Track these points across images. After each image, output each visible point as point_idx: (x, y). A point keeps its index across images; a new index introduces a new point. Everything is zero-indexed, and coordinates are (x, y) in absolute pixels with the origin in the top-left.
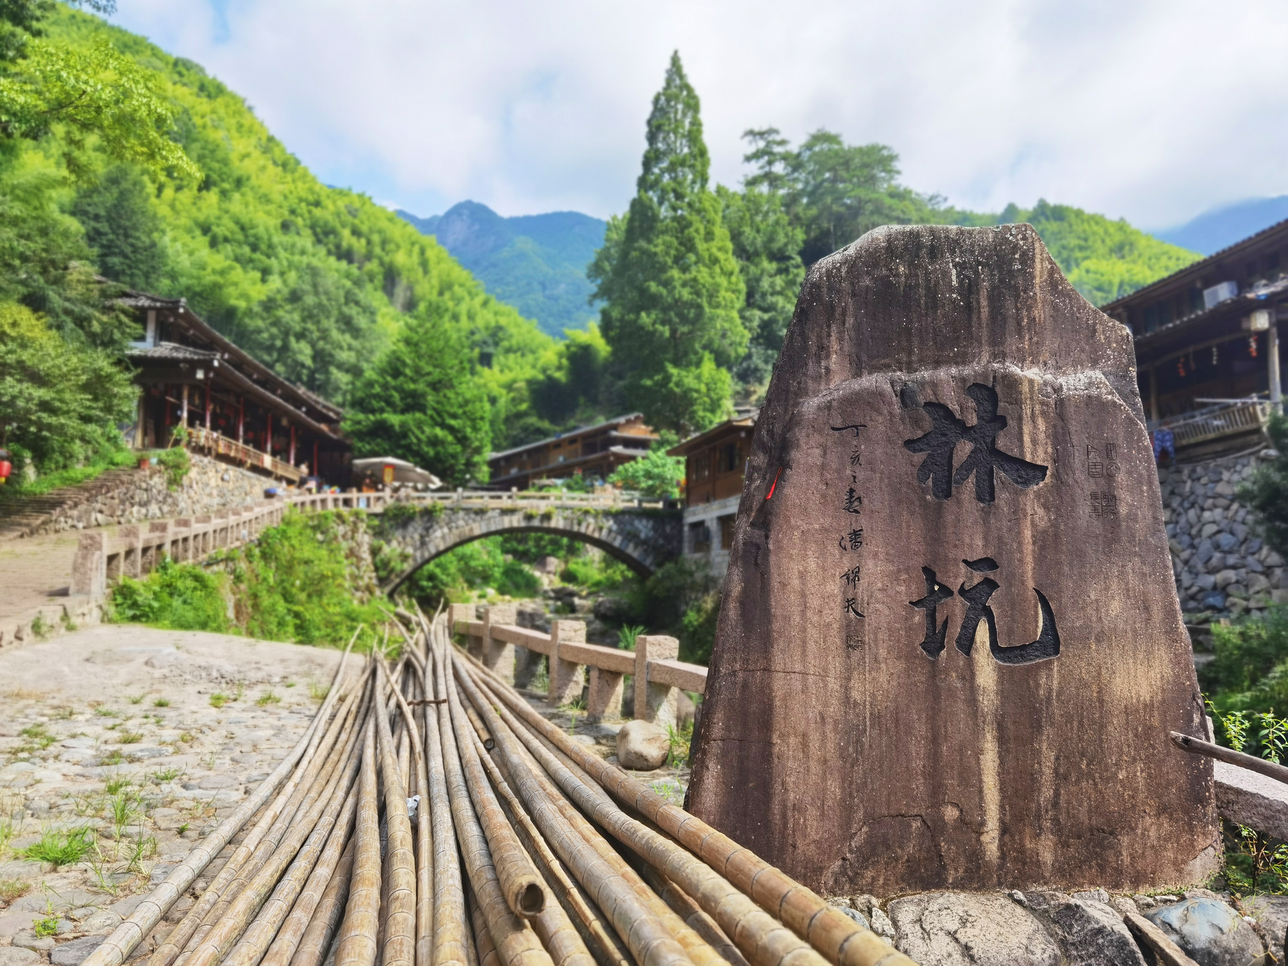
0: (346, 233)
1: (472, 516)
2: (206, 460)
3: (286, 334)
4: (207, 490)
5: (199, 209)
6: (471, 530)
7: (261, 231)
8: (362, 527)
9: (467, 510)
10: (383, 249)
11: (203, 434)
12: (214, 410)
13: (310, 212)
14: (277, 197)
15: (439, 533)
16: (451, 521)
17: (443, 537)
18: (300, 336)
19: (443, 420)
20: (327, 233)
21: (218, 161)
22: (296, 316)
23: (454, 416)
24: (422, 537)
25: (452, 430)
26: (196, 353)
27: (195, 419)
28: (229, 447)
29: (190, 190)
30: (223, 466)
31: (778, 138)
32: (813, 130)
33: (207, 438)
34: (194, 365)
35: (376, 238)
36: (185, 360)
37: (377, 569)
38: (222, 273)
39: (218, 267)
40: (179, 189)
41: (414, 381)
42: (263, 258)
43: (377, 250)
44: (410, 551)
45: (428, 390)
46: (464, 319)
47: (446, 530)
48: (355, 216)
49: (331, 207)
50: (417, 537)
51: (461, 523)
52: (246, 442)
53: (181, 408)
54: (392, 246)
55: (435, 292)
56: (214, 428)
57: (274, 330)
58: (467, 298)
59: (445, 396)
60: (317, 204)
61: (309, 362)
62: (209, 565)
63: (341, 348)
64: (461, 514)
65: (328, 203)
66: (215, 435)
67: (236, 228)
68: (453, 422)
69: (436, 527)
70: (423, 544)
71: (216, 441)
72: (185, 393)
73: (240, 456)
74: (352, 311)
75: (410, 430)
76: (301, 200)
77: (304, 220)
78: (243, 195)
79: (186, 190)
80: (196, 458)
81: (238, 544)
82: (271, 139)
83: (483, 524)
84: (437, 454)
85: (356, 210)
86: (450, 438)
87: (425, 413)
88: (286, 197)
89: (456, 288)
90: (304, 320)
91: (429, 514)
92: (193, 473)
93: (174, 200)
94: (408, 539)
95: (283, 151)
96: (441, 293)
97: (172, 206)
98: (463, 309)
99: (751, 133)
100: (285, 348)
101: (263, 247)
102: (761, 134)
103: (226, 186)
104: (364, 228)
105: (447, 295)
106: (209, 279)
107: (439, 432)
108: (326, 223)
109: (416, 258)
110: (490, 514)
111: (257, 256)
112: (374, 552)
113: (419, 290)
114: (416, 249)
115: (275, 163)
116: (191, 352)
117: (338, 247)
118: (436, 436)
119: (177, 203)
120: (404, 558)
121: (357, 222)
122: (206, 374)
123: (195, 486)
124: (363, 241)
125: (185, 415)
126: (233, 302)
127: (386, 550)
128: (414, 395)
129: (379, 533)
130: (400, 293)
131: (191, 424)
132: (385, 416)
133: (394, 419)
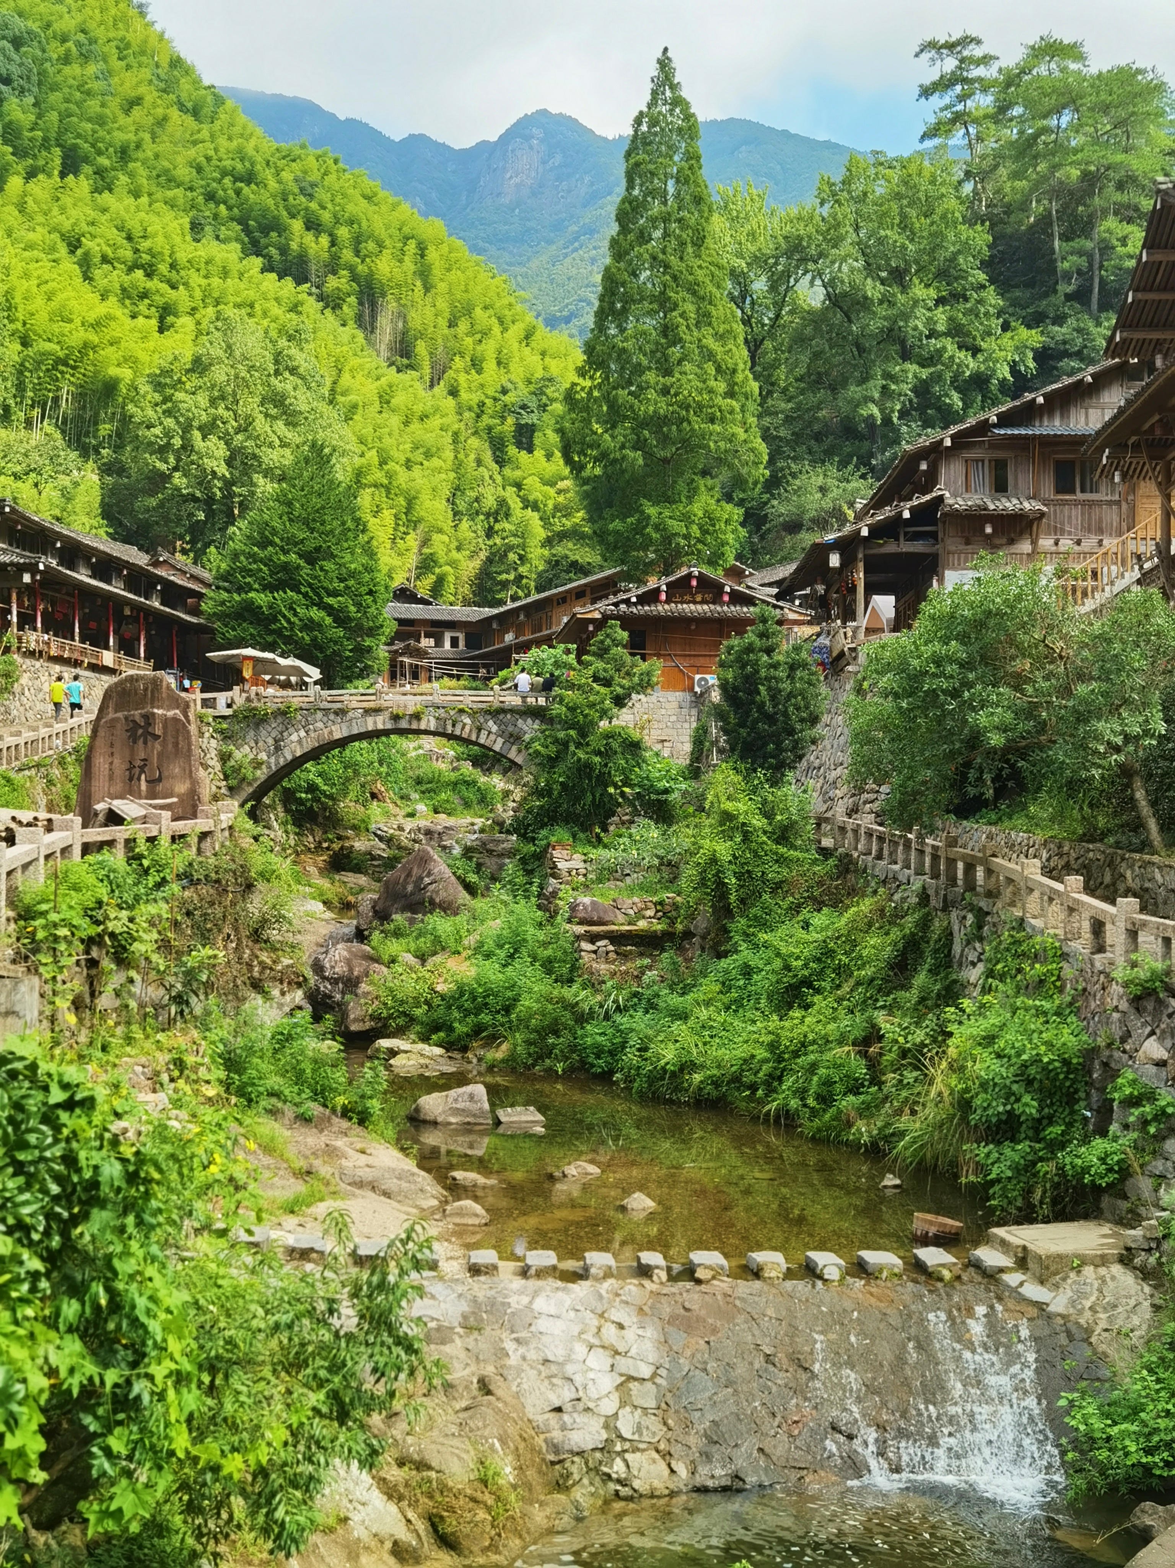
0: (297, 225)
1: (332, 717)
2: (38, 664)
3: (187, 428)
4: (41, 696)
5: (63, 210)
6: (331, 733)
7: (159, 243)
8: (208, 731)
9: (326, 711)
10: (357, 253)
11: (34, 638)
12: (45, 609)
13: (238, 192)
14: (184, 172)
15: (294, 737)
16: (308, 723)
17: (300, 741)
18: (207, 430)
19: (321, 598)
20: (265, 230)
21: (89, 120)
22: (202, 399)
23: (335, 594)
24: (276, 741)
25: (329, 610)
26: (23, 556)
27: (26, 621)
28: (63, 648)
29: (49, 175)
30: (57, 668)
31: (978, 52)
32: (1033, 39)
33: (37, 642)
34: (21, 569)
35: (343, 232)
36: (12, 564)
37: (226, 777)
38: (97, 325)
39: (92, 317)
40: (31, 175)
41: (286, 552)
42: (164, 287)
43: (347, 255)
44: (263, 756)
45: (302, 563)
46: (490, 365)
47: (302, 733)
48: (311, 197)
49: (272, 184)
50: (270, 741)
51: (320, 725)
52: (82, 641)
53: (10, 613)
54: (371, 246)
55: (443, 323)
56: (46, 630)
57: (170, 422)
58: (497, 329)
59: (322, 569)
60: (249, 178)
61: (222, 470)
62: (20, 770)
63: (271, 446)
64: (319, 715)
65: (268, 175)
66: (46, 637)
67: (121, 241)
68: (330, 600)
69: (291, 730)
70: (278, 748)
71: (48, 644)
72: (14, 596)
73: (76, 655)
74: (286, 384)
75: (280, 612)
76: (224, 173)
77: (230, 208)
78: (131, 175)
79: (41, 177)
80: (28, 662)
81: (51, 752)
82: (176, 63)
83: (344, 726)
84: (314, 640)
85: (313, 185)
86: (328, 620)
87: (299, 592)
88: (199, 169)
89: (478, 312)
90: (213, 402)
91: (283, 714)
92: (24, 680)
93: (25, 194)
94: (261, 744)
95: (197, 82)
96: (452, 324)
97: (21, 207)
98: (489, 348)
99: (932, 45)
100: (188, 447)
101: (163, 268)
102: (950, 46)
103: (104, 161)
104: (326, 217)
105: (463, 326)
106: (78, 336)
107: (316, 614)
108: (265, 210)
109: (409, 265)
110: (351, 714)
111: (153, 284)
112: (225, 758)
113: (416, 319)
114: (412, 246)
115: (182, 107)
116: (18, 555)
117: (284, 250)
118: (311, 620)
119: (29, 200)
120: (258, 765)
121: (313, 205)
122: (33, 577)
123: (27, 692)
124: (324, 240)
125: (15, 619)
126: (113, 371)
127: (238, 755)
128: (285, 567)
129: (226, 736)
130: (385, 324)
131: (21, 628)
132: (252, 595)
133: (261, 599)
